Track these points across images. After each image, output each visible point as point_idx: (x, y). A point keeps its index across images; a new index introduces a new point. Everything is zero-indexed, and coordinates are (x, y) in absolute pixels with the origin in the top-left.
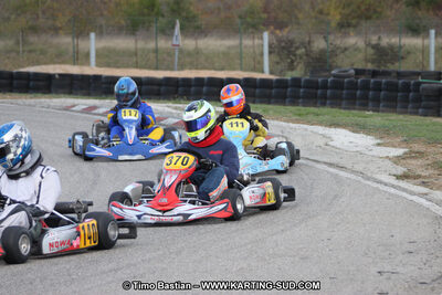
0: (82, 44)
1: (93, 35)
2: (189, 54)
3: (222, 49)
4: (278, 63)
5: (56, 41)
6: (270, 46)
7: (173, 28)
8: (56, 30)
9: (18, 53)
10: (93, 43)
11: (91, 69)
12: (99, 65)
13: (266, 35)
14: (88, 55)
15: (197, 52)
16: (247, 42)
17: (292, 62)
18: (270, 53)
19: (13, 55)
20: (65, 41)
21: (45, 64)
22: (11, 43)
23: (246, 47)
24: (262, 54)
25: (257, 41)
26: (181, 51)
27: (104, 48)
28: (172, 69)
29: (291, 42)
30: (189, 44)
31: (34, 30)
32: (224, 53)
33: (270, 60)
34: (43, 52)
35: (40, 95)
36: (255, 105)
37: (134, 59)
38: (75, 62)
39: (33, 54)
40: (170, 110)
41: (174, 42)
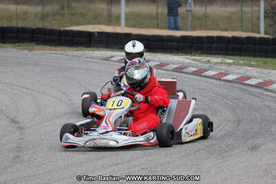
0: (114, 10)
1: (123, 2)
2: (199, 18)
3: (226, 14)
4: (271, 26)
5: (92, 6)
6: (265, 12)
9: (63, 15)
10: (123, 9)
11: (122, 29)
12: (127, 25)
13: (262, 3)
14: (119, 17)
15: (206, 16)
16: (247, 9)
18: (265, 17)
19: (59, 17)
20: (101, 6)
21: (85, 24)
22: (56, 7)
23: (245, 13)
24: (259, 19)
25: (255, 8)
26: (193, 16)
28: (187, 30)
30: (199, 10)
34: (82, 15)
35: (83, 48)
36: (256, 59)
37: (155, 22)
38: (109, 23)
39: (74, 17)
40: (188, 61)
41: (188, 8)
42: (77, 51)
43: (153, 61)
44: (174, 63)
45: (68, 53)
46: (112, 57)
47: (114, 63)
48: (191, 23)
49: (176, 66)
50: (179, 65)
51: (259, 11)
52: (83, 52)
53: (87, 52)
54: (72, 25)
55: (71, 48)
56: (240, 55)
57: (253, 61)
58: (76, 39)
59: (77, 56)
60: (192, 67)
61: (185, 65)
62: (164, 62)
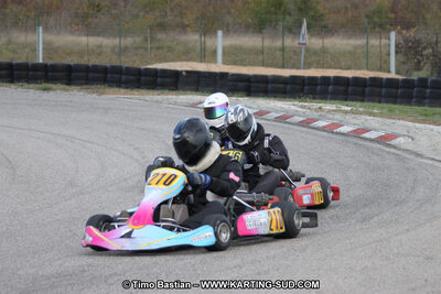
0: (209, 42)
1: (220, 33)
2: (315, 53)
3: (349, 48)
4: (404, 63)
5: (184, 38)
6: (397, 46)
7: (301, 27)
8: (184, 28)
9: (146, 49)
10: (220, 41)
11: (218, 67)
12: (224, 62)
13: (393, 35)
14: (215, 52)
15: (324, 50)
16: (374, 42)
17: (419, 62)
18: (397, 52)
19: (141, 51)
20: (193, 38)
21: (172, 61)
22: (138, 40)
23: (372, 46)
24: (389, 55)
25: (384, 41)
26: (307, 50)
27: (230, 47)
28: (299, 68)
29: (418, 42)
30: (316, 43)
31: (162, 27)
32: (350, 53)
33: (396, 60)
34: (170, 49)
35: (167, 91)
36: (380, 105)
37: (261, 58)
38: (202, 59)
39: (161, 51)
40: (296, 108)
41: (301, 41)
42: (158, 95)
44: (277, 111)
45: (147, 97)
48: (305, 58)
49: (278, 115)
50: (282, 114)
51: (389, 45)
52: (165, 97)
53: (170, 97)
54: (156, 63)
55: (151, 92)
56: (362, 101)
57: (376, 108)
58: (159, 80)
59: (157, 102)
60: (298, 115)
61: (290, 113)
62: (264, 109)
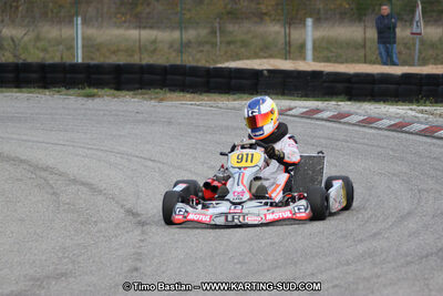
0: (295, 34)
1: (309, 22)
2: (433, 46)
5: (261, 29)
8: (261, 17)
9: (215, 45)
10: (310, 32)
11: (308, 65)
12: (316, 59)
14: (302, 47)
19: (207, 47)
20: (273, 29)
21: (248, 58)
22: (203, 32)
26: (423, 42)
27: (322, 39)
28: (412, 65)
30: (433, 32)
31: (233, 15)
34: (244, 44)
37: (361, 53)
38: (287, 55)
39: (232, 47)
40: (413, 113)
41: (414, 31)
42: (235, 100)
43: (357, 114)
44: (389, 118)
45: (220, 104)
46: (290, 109)
47: (292, 118)
48: (420, 52)
49: (393, 123)
50: (397, 121)
52: (244, 103)
54: (227, 61)
55: (225, 97)
58: (233, 81)
59: (234, 109)
60: (418, 122)
61: (407, 120)
62: (373, 115)
